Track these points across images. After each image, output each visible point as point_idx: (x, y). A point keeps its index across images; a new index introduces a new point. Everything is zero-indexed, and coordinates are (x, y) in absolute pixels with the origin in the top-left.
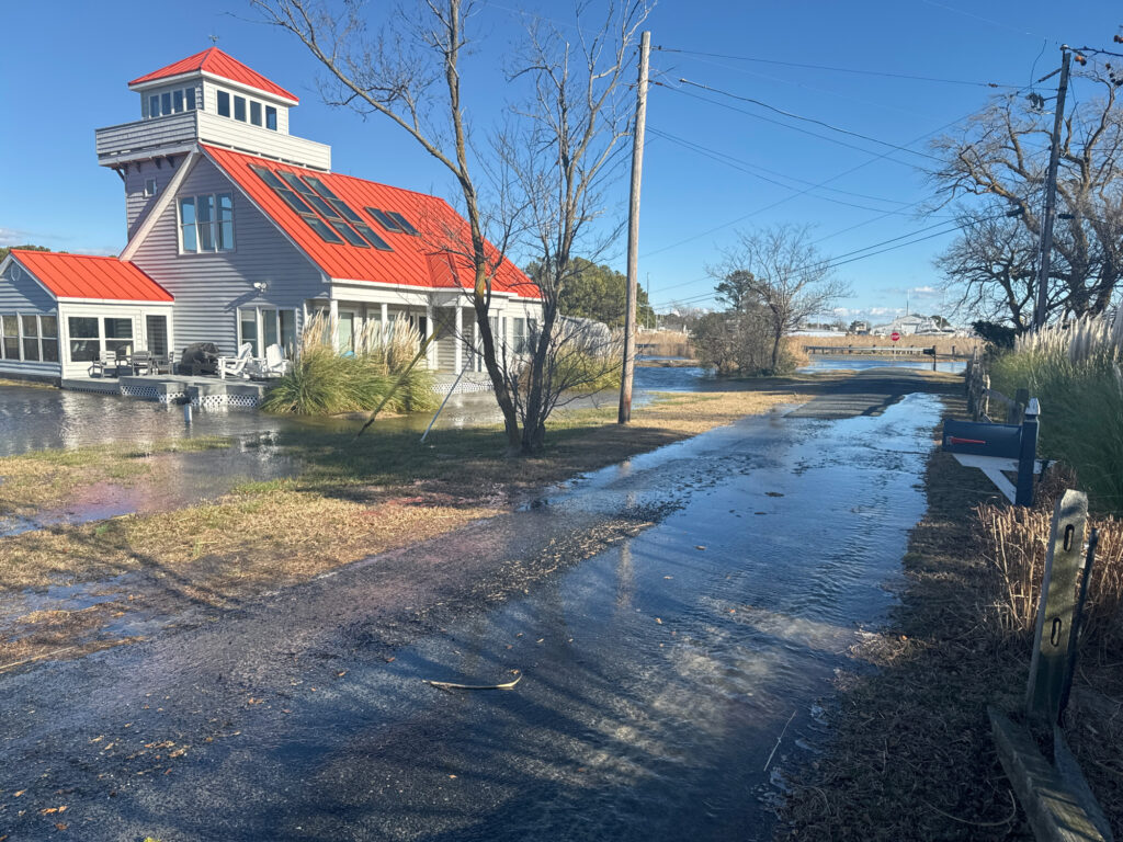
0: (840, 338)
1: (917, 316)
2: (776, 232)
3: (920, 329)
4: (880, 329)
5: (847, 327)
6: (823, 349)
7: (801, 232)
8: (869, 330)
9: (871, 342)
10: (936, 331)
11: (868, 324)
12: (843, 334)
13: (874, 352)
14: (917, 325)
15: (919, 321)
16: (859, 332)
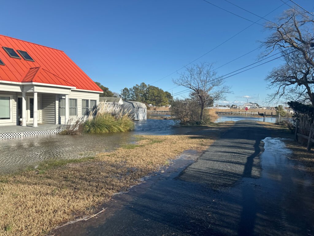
0: (228, 109)
1: (250, 103)
2: (200, 66)
3: (252, 107)
4: (240, 107)
5: (231, 106)
6: (223, 113)
7: (210, 66)
8: (237, 107)
9: (238, 111)
10: (257, 107)
11: (237, 106)
12: (229, 108)
13: (239, 114)
14: (251, 106)
15: (251, 104)
16: (234, 108)
